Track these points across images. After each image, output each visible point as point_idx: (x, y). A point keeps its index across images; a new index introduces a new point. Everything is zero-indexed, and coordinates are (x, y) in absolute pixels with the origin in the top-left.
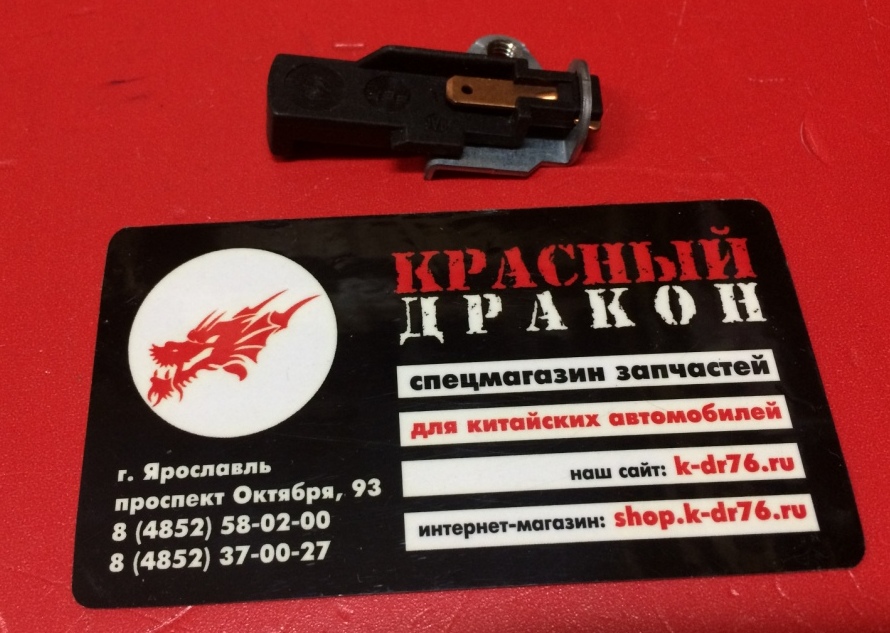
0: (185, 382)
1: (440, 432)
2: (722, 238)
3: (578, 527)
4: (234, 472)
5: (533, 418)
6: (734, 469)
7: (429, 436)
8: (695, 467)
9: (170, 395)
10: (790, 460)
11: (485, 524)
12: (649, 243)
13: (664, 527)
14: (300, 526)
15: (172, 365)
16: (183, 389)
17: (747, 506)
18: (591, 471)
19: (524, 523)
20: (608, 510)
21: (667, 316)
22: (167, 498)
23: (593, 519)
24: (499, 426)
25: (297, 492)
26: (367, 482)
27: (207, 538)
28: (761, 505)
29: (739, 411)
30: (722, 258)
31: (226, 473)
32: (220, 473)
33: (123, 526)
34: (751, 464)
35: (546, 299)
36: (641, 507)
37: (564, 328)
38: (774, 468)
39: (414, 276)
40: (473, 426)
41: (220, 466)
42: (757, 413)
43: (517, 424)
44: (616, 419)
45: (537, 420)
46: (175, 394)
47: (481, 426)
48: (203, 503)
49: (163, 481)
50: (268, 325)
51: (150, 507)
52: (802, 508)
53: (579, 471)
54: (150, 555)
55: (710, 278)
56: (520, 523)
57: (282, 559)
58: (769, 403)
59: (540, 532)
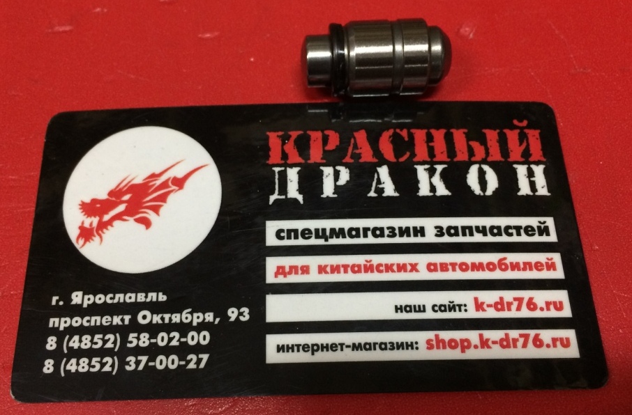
0: (105, 230)
1: (296, 273)
2: (522, 129)
3: (398, 349)
4: (139, 300)
5: (368, 264)
6: (519, 309)
7: (288, 276)
8: (489, 306)
9: (93, 240)
10: (561, 303)
11: (327, 345)
12: (466, 131)
13: (463, 351)
14: (187, 342)
15: (95, 217)
16: (103, 235)
17: (526, 337)
18: (410, 306)
19: (357, 345)
20: (421, 337)
21: (476, 189)
22: (87, 318)
23: (409, 343)
24: (342, 269)
25: (185, 317)
26: (239, 309)
27: (116, 350)
28: (537, 336)
29: (525, 264)
30: (521, 144)
31: (133, 300)
32: (128, 301)
33: (55, 339)
34: (531, 305)
35: (383, 172)
36: (446, 335)
37: (397, 194)
38: (548, 309)
39: (283, 151)
40: (322, 269)
41: (128, 295)
42: (538, 266)
43: (356, 269)
44: (432, 267)
45: (372, 266)
46: (97, 239)
47: (328, 269)
48: (114, 323)
49: (85, 305)
50: (170, 187)
51: (75, 325)
52: (568, 339)
53: (401, 306)
54: (74, 361)
55: (510, 160)
56: (354, 344)
57: (172, 367)
58: (548, 259)
59: (369, 351)
